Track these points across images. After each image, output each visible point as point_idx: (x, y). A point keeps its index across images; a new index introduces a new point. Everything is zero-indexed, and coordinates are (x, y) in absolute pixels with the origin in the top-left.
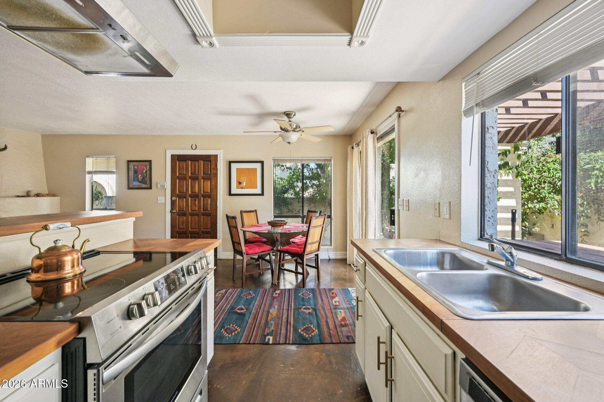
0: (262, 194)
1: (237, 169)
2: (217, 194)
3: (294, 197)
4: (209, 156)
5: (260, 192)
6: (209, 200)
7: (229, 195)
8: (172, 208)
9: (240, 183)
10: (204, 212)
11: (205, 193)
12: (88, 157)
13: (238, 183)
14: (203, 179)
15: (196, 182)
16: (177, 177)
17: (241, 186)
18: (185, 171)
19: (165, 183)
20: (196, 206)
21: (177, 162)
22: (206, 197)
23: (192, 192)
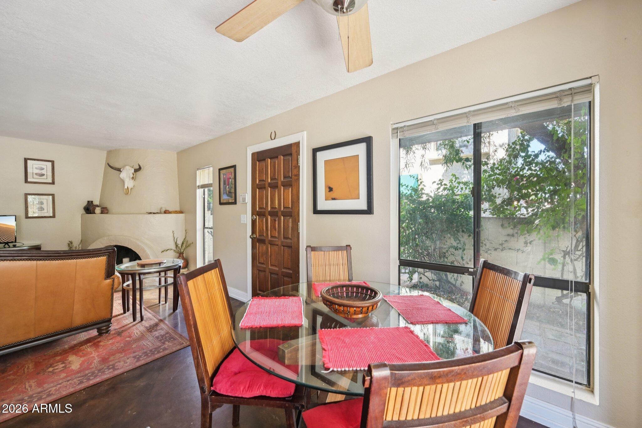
0: (369, 211)
1: (326, 162)
2: (299, 210)
3: (491, 216)
4: (290, 146)
5: (364, 207)
6: (290, 220)
7: (314, 213)
8: (253, 231)
9: (331, 189)
10: (285, 240)
11: (285, 210)
12: (198, 169)
13: (328, 190)
14: (283, 186)
15: (275, 192)
16: (257, 185)
17: (333, 194)
18: (264, 176)
19: (245, 196)
20: (275, 230)
21: (256, 163)
22: (287, 216)
23: (272, 208)
